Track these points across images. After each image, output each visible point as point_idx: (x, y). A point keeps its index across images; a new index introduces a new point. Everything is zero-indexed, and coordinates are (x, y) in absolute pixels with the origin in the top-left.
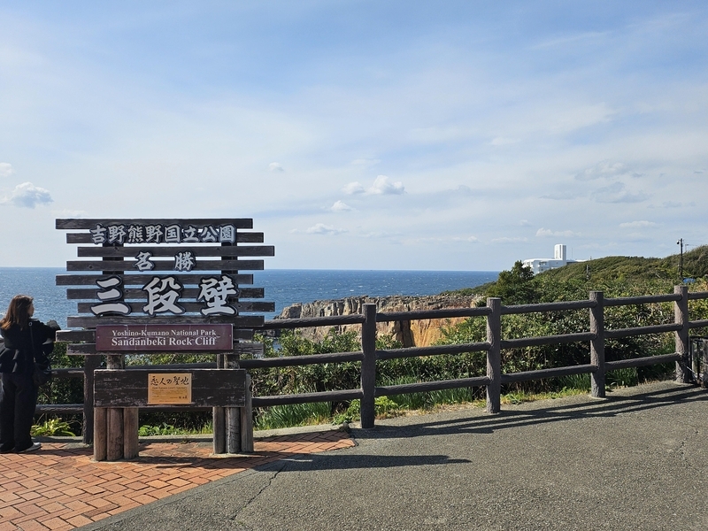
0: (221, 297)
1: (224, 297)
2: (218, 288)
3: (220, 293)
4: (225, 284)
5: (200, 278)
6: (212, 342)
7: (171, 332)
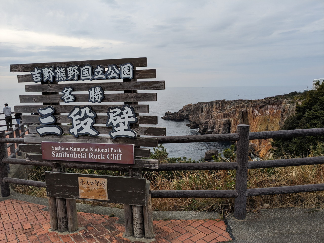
0: (124, 123)
2: (122, 116)
3: (123, 120)
4: (127, 113)
5: (108, 109)
6: (119, 157)
7: (89, 149)
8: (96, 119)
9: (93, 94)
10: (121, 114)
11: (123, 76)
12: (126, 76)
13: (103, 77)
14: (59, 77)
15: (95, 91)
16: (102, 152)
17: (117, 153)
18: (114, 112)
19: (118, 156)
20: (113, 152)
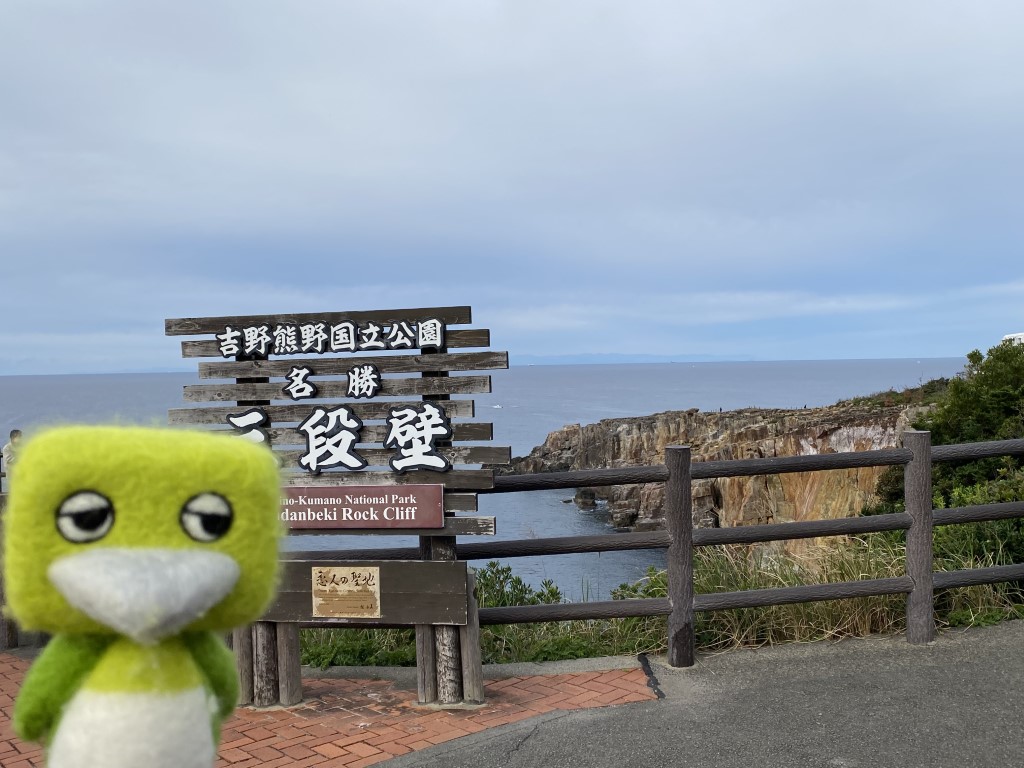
0: (422, 439)
2: (418, 425)
3: (421, 434)
4: (429, 417)
5: (389, 409)
6: (410, 514)
7: (344, 499)
8: (360, 433)
9: (358, 380)
10: (417, 420)
11: (422, 342)
12: (429, 342)
13: (381, 344)
14: (280, 346)
15: (360, 373)
16: (372, 505)
17: (405, 506)
18: (400, 418)
19: (407, 511)
20: (397, 504)
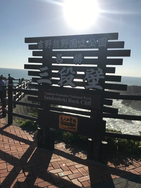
0: (96, 79)
1: (98, 80)
2: (95, 75)
3: (95, 78)
4: (99, 72)
7: (69, 96)
9: (77, 58)
10: (95, 73)
11: (99, 46)
12: (102, 46)
13: (85, 46)
14: (54, 46)
15: (78, 56)
16: (78, 99)
17: (88, 101)
18: (89, 72)
19: (88, 102)
20: (85, 100)
